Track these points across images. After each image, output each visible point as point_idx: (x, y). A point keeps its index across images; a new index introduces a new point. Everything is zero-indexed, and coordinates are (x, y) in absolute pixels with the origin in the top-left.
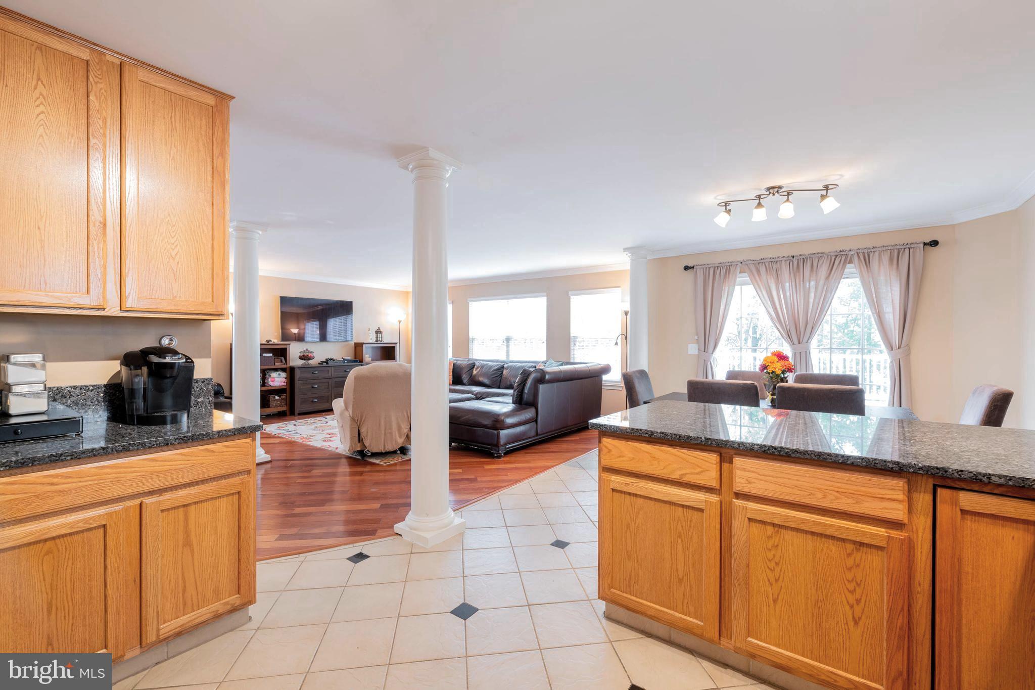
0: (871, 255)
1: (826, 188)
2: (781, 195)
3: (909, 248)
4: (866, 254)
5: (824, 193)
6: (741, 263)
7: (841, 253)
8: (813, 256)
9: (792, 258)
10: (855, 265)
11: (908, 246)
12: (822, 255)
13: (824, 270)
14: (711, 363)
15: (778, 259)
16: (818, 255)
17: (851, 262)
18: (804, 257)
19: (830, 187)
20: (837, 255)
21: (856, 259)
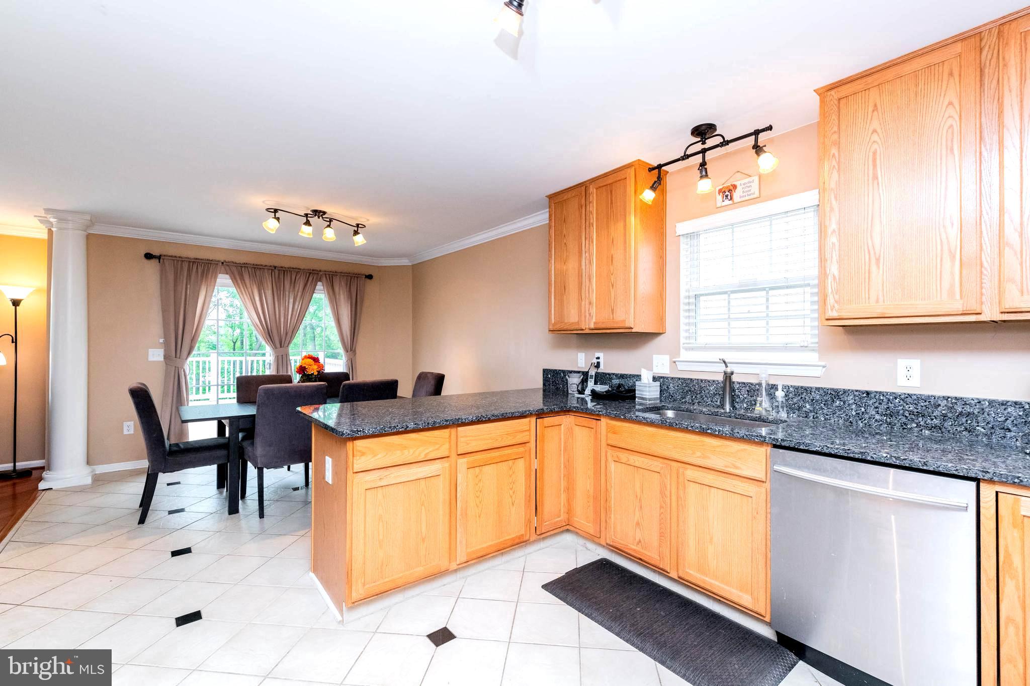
0: (334, 278)
1: (358, 225)
2: (324, 220)
3: (357, 277)
4: (331, 276)
5: (356, 229)
6: (223, 263)
7: (314, 272)
8: (292, 270)
9: (274, 268)
10: (323, 283)
11: (356, 276)
12: (298, 270)
13: (300, 284)
14: (184, 371)
15: (261, 267)
16: (297, 270)
17: (320, 281)
18: (284, 269)
19: (360, 226)
20: (311, 273)
21: (324, 279)
